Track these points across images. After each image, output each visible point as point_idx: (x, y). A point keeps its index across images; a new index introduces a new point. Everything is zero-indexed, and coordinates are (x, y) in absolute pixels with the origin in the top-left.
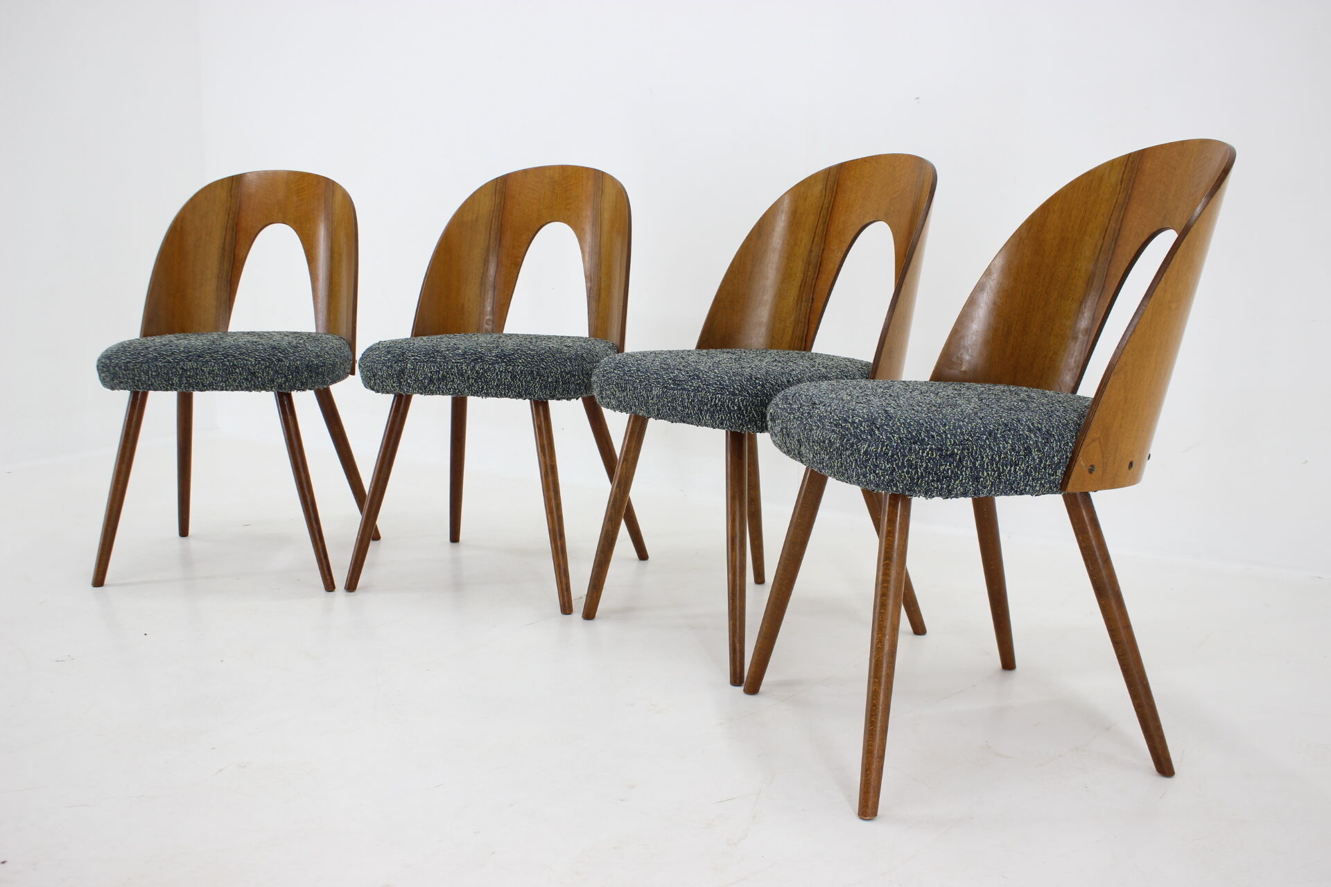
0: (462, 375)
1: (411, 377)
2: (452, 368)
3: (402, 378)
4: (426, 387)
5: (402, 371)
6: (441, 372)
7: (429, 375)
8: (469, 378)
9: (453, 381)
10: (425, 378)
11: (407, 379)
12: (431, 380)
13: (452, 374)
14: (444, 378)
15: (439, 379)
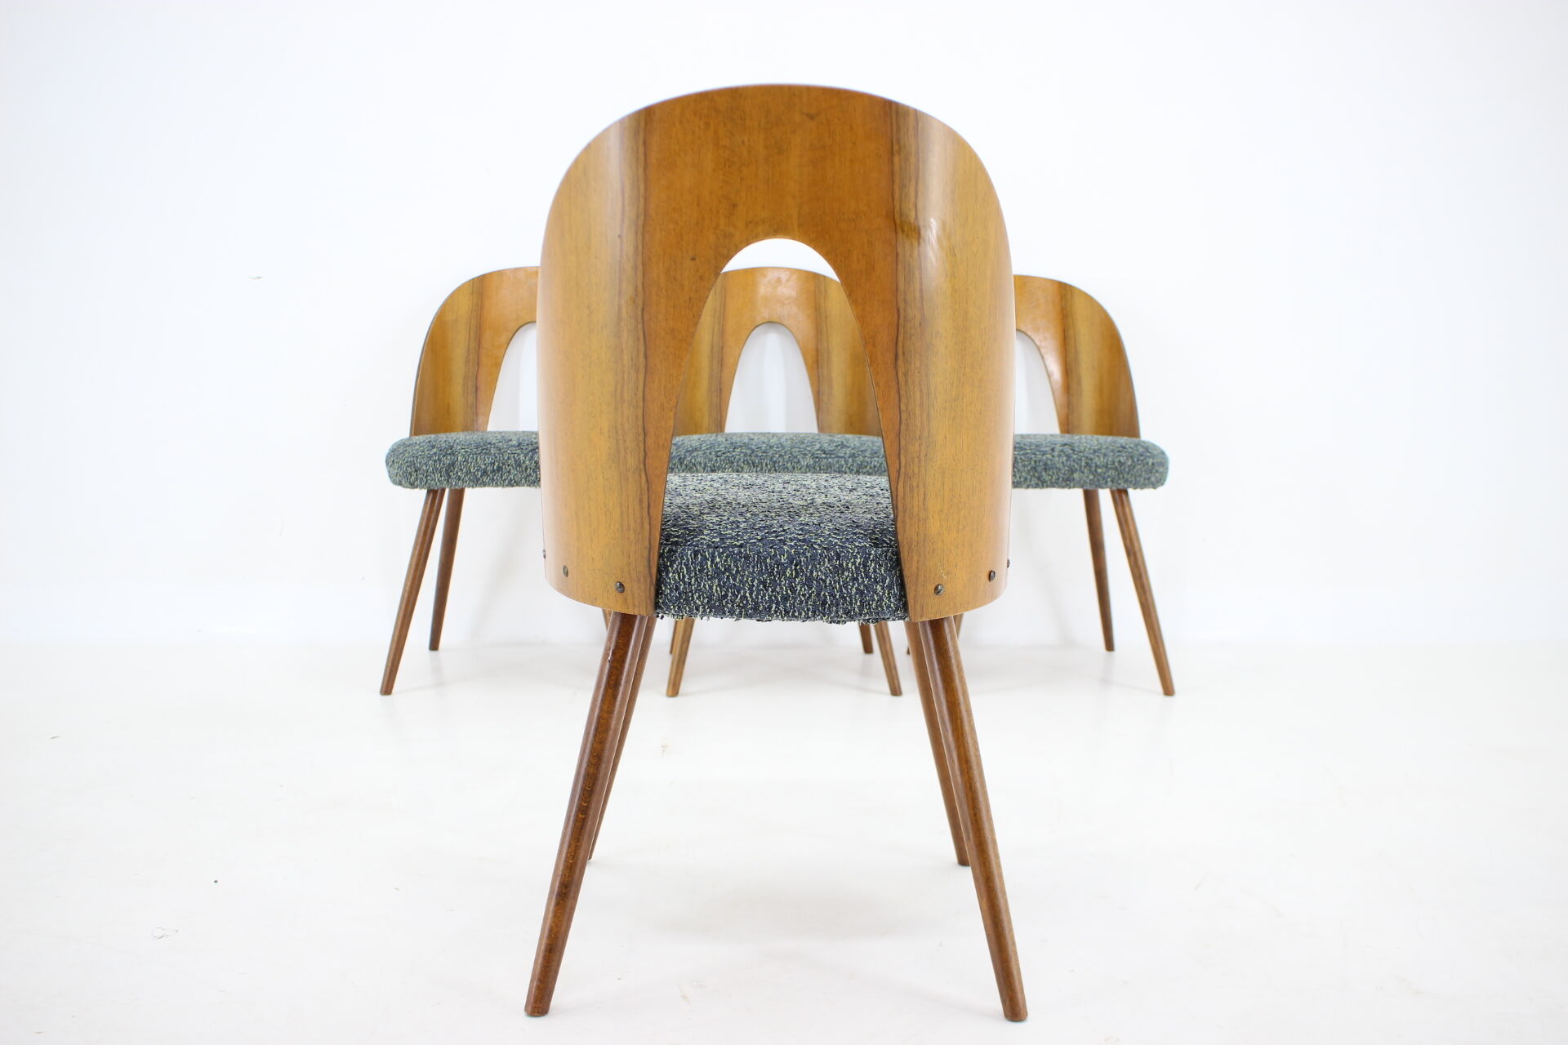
0: (520, 466)
1: (461, 470)
2: (509, 458)
3: (451, 471)
4: (478, 480)
5: (453, 464)
6: (497, 464)
7: (483, 467)
8: (526, 469)
9: (509, 472)
10: (478, 470)
11: (457, 473)
12: (485, 472)
13: (509, 465)
14: (500, 469)
15: (493, 471)
